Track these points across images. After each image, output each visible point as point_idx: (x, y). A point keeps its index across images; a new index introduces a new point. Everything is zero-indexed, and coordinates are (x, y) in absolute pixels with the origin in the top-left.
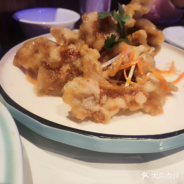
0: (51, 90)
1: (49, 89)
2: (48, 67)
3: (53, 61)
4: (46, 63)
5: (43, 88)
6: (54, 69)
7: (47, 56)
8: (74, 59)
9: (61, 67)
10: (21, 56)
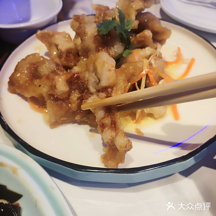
0: (64, 120)
1: (62, 119)
2: (56, 99)
3: (61, 93)
4: (53, 95)
5: (55, 121)
6: (63, 100)
7: (53, 88)
8: (81, 84)
9: (69, 95)
10: (18, 84)
